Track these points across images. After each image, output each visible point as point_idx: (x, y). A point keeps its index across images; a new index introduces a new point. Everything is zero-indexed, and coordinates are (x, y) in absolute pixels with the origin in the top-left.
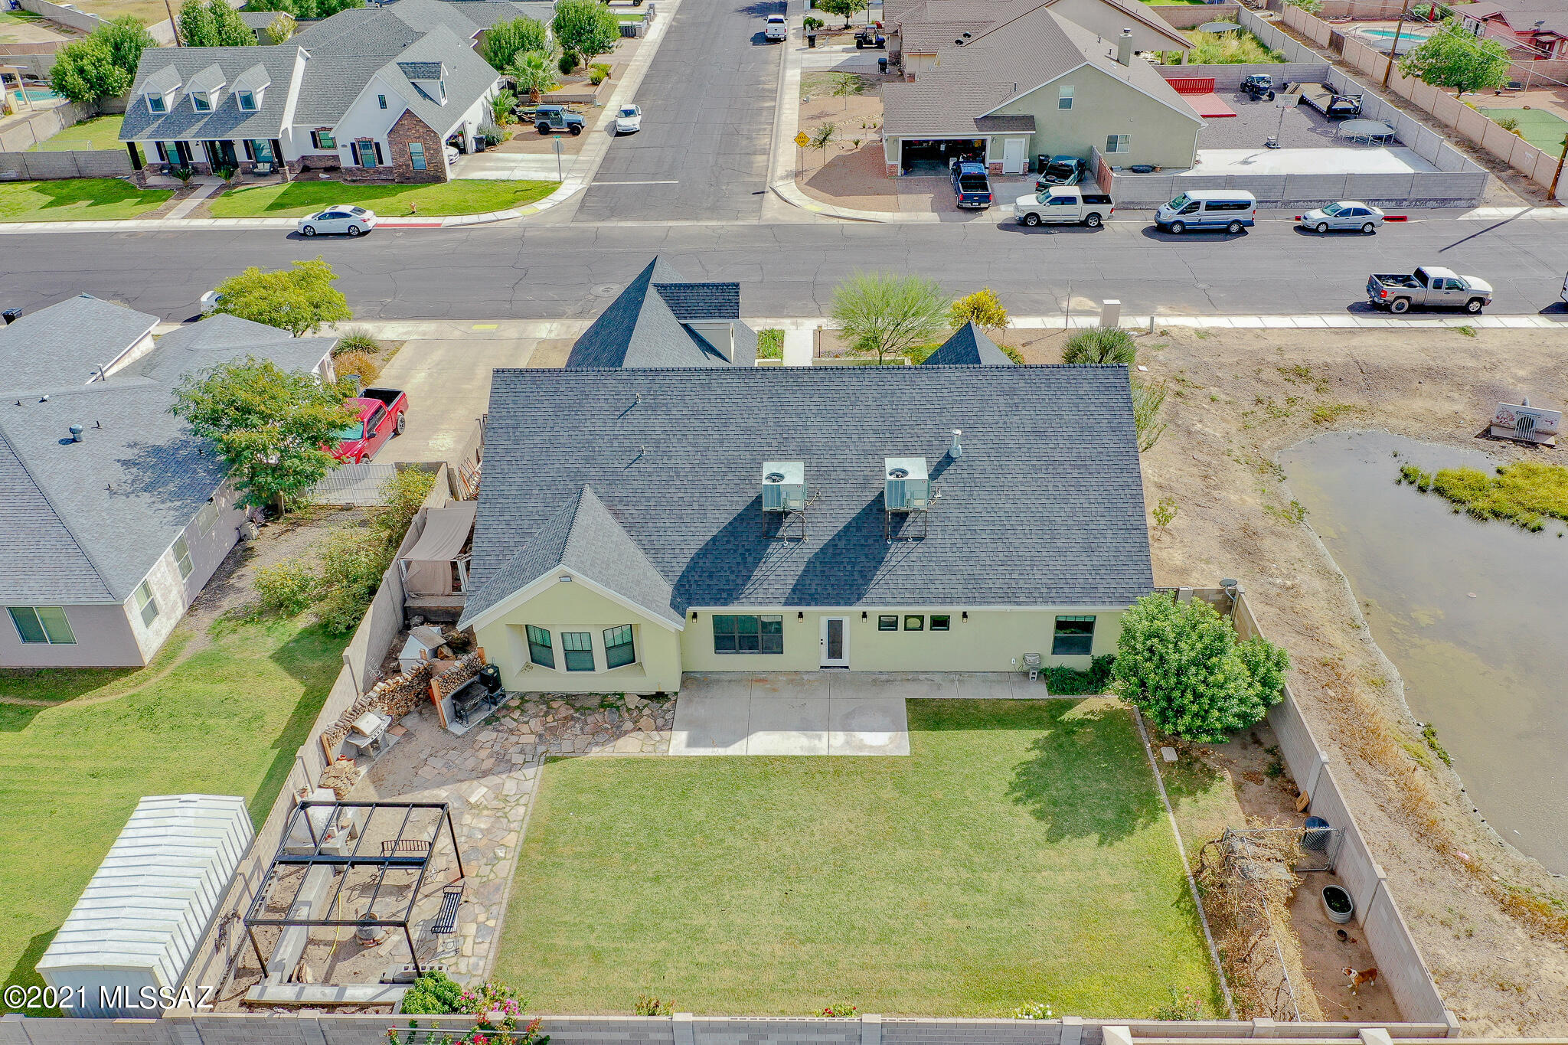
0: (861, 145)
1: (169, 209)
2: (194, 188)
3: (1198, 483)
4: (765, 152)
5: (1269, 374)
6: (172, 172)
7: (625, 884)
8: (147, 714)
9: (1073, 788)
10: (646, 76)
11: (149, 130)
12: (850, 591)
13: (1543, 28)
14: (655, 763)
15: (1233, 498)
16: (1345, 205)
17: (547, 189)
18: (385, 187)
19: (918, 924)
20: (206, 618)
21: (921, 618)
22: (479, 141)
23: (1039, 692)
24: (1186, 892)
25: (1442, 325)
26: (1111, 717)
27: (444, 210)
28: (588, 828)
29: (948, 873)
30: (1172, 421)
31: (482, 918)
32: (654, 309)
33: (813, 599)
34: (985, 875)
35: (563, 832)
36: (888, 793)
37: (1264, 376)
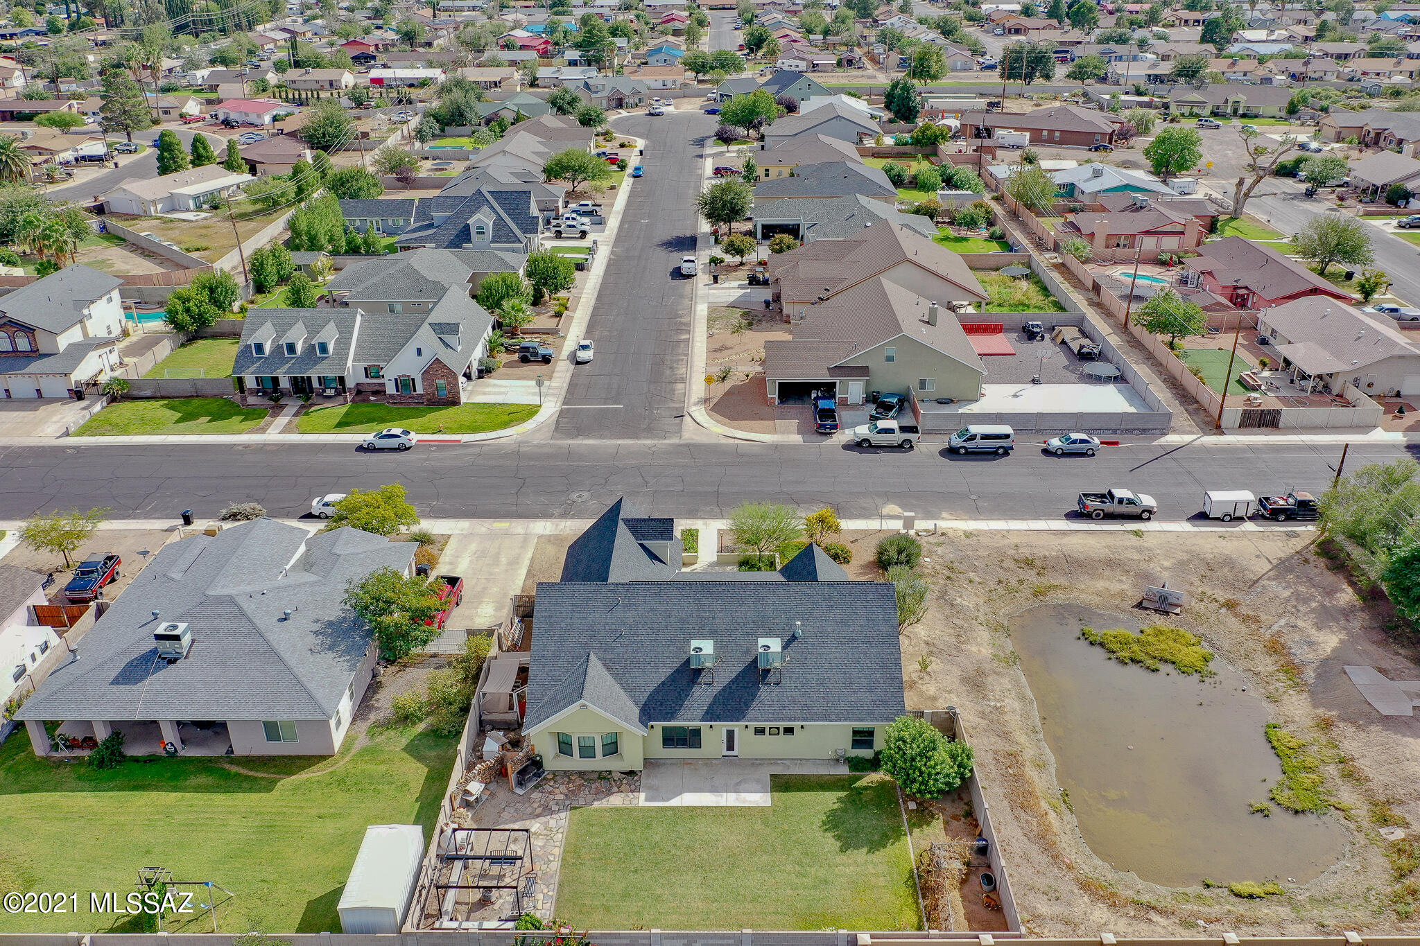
0: (751, 376)
1: (269, 425)
2: (282, 407)
3: (953, 640)
4: (683, 381)
5: (1009, 563)
6: (265, 393)
7: (618, 873)
8: (342, 782)
9: (859, 823)
10: (595, 309)
11: (253, 368)
12: (737, 712)
13: (1239, 284)
14: (631, 810)
15: (974, 649)
16: (1074, 436)
17: (532, 411)
18: (417, 409)
19: (773, 893)
20: (363, 726)
21: (778, 728)
22: (480, 371)
23: (844, 770)
24: (912, 876)
25: (1122, 528)
26: (882, 785)
27: (461, 429)
28: (597, 845)
29: (789, 867)
30: (942, 597)
31: (545, 891)
32: (624, 539)
33: (718, 718)
34: (808, 869)
35: (584, 847)
36: (759, 826)
37: (1004, 564)
